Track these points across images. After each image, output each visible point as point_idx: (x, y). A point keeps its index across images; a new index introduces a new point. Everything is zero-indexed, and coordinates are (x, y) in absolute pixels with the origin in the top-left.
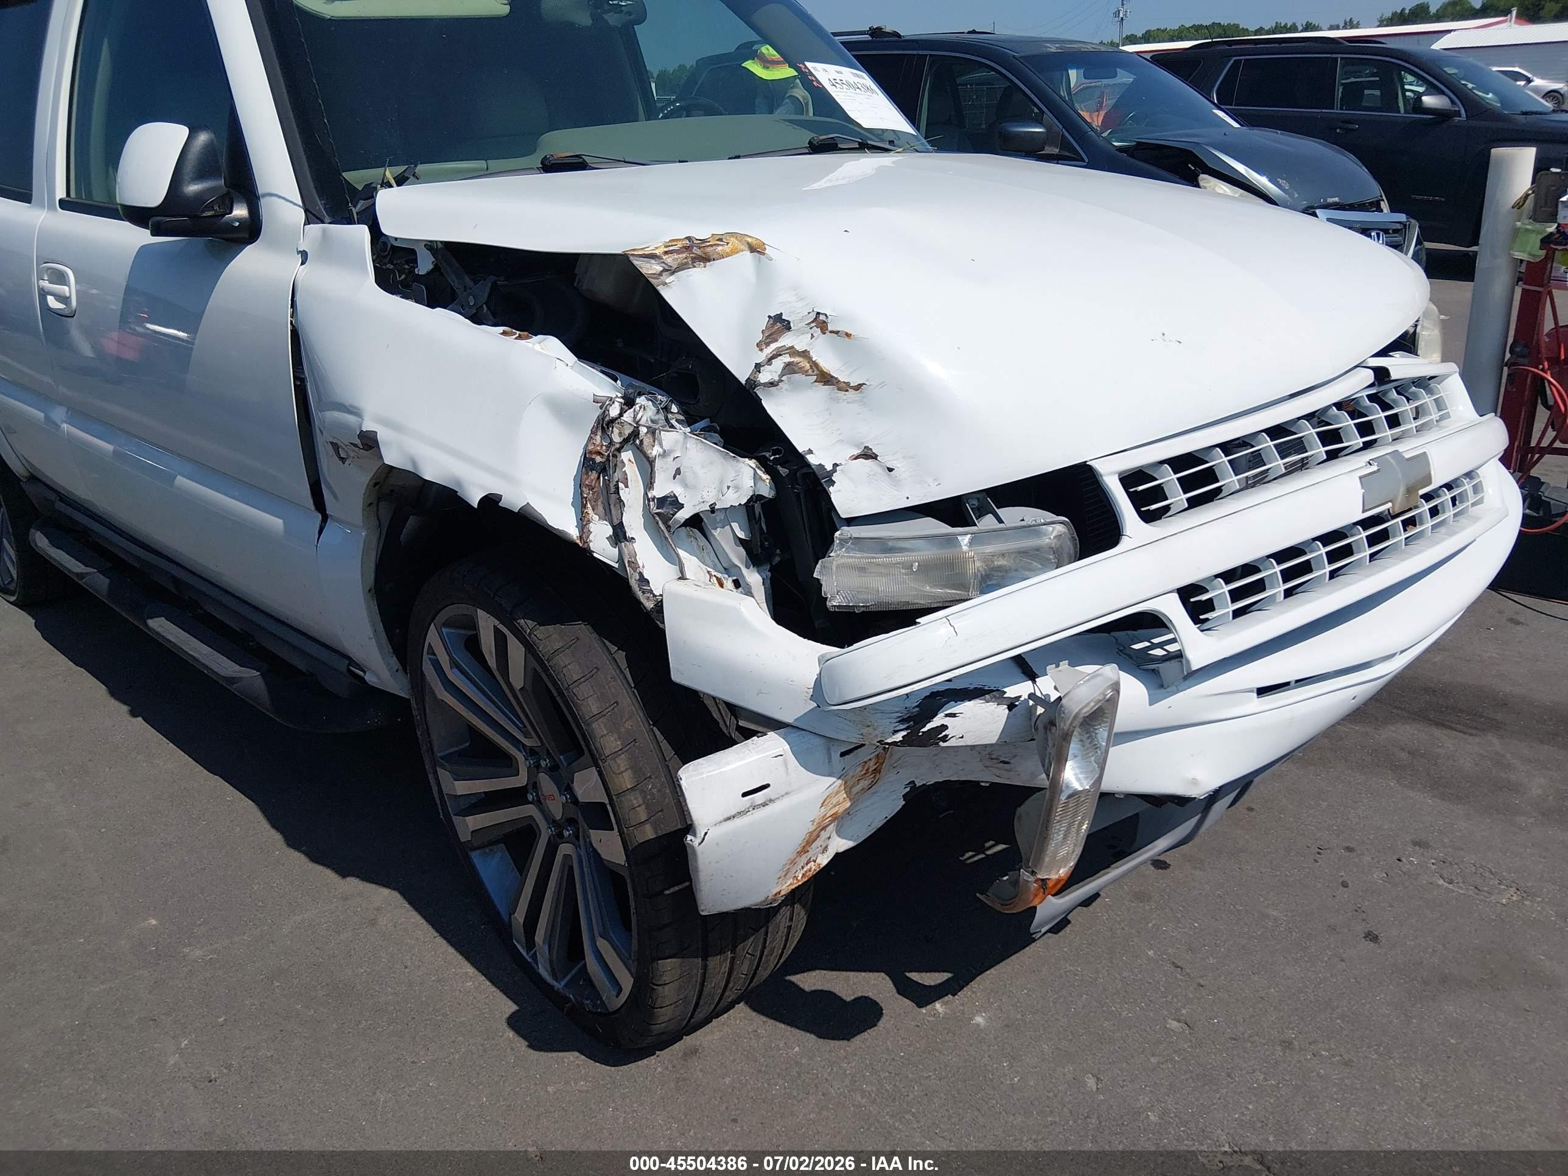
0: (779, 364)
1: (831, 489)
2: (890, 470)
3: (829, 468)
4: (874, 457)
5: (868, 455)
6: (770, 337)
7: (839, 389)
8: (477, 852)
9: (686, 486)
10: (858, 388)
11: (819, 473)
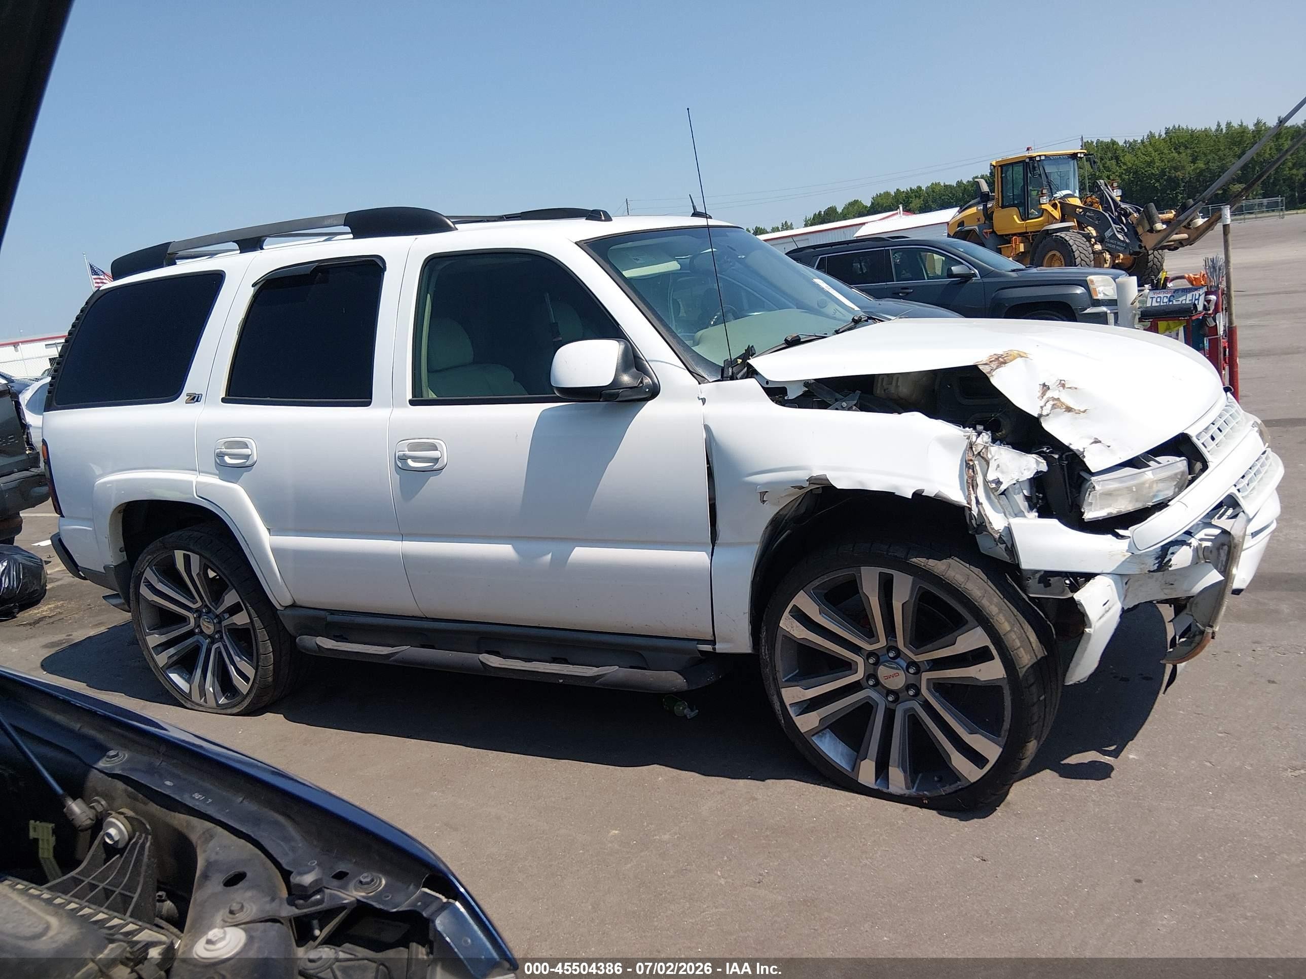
0: (1049, 405)
1: (1085, 460)
2: (1109, 447)
3: (1082, 450)
4: (1100, 442)
5: (1097, 441)
6: (1044, 394)
7: (1077, 413)
8: (816, 736)
9: (1002, 472)
10: (1084, 412)
11: (1077, 453)
